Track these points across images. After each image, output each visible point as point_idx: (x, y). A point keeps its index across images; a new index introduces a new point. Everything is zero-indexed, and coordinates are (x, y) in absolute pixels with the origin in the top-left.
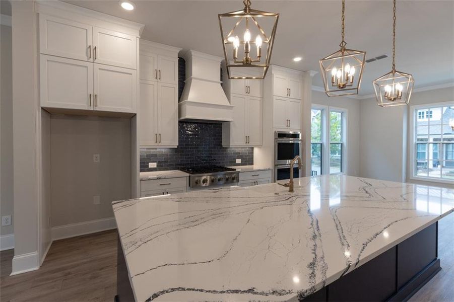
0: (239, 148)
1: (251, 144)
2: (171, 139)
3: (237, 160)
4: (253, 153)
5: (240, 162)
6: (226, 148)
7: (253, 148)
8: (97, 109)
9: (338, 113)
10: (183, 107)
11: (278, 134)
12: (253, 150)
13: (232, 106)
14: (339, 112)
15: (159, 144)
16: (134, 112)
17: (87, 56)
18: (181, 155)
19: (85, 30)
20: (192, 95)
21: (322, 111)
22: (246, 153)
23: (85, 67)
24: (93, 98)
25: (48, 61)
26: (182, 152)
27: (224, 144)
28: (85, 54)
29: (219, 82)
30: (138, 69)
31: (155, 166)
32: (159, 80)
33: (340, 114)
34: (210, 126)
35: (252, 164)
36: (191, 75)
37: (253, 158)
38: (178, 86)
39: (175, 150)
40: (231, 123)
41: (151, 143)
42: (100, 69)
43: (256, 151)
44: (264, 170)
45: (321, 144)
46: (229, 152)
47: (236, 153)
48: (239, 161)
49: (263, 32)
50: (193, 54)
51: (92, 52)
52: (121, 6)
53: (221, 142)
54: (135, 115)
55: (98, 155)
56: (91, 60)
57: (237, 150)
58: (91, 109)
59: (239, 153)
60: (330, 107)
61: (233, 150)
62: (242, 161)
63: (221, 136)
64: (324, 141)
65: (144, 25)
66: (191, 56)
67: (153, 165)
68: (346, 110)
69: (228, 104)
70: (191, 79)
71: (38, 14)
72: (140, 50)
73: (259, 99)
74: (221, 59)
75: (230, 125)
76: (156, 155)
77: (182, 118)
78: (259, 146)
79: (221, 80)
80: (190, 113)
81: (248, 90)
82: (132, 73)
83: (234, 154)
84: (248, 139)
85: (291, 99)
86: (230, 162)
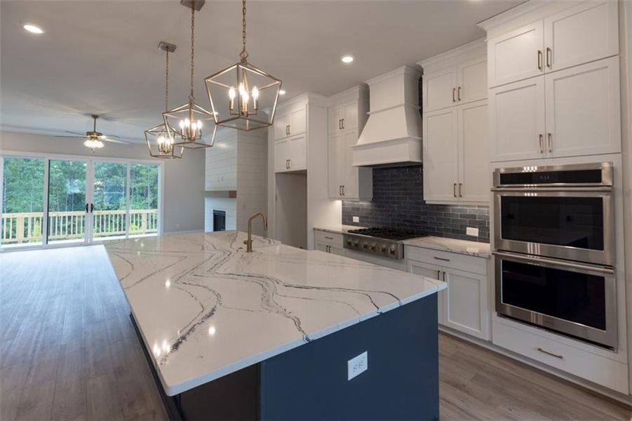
0: (474, 206)
2: (353, 191)
3: (468, 228)
5: (476, 234)
15: (343, 196)
18: (381, 210)
26: (383, 207)
28: (286, 133)
29: (402, 105)
31: (358, 221)
32: (343, 130)
39: (376, 205)
42: (291, 140)
46: (450, 212)
47: (468, 216)
48: (473, 231)
50: (369, 84)
56: (288, 135)
57: (469, 211)
59: (474, 216)
61: (460, 210)
62: (480, 232)
75: (423, 166)
76: (358, 209)
81: (457, 95)
82: (304, 135)
83: (461, 216)
84: (458, 189)
85: (557, 75)
86: (453, 231)
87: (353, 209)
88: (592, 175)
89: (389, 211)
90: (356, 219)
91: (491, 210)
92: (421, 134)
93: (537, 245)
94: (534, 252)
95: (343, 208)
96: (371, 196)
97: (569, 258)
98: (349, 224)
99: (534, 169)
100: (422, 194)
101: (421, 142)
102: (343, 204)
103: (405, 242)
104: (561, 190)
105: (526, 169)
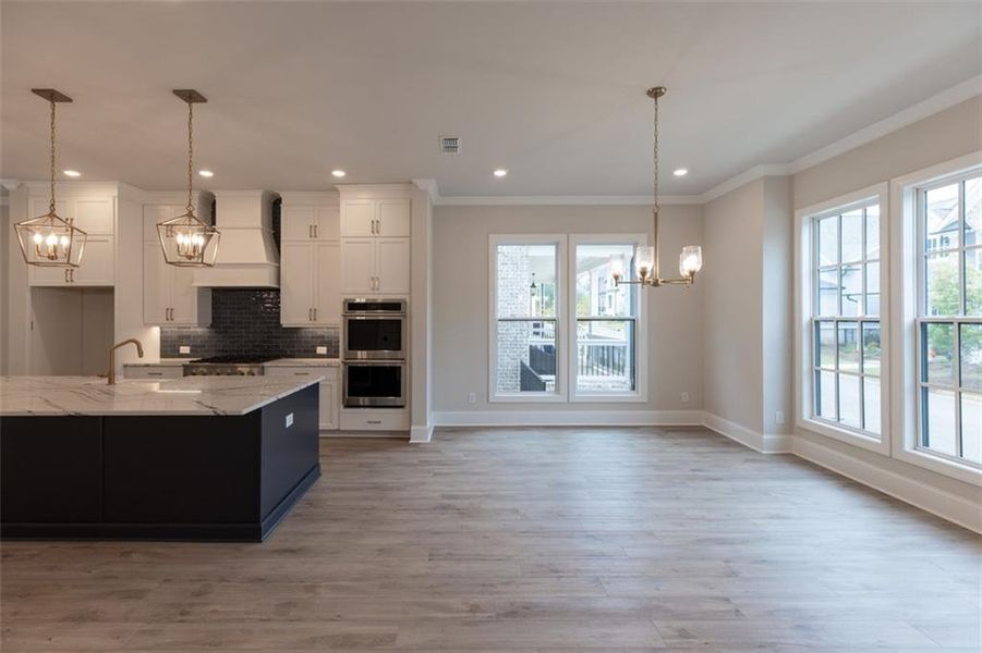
2: (188, 315)
3: (318, 348)
5: (324, 352)
8: (74, 284)
11: (349, 304)
15: (172, 322)
16: (112, 284)
21: (557, 246)
22: (336, 337)
24: (69, 273)
26: (226, 332)
29: (257, 228)
31: (188, 352)
40: (282, 289)
46: (303, 335)
47: (318, 337)
48: (322, 350)
50: (215, 194)
54: (113, 287)
57: (319, 332)
59: (323, 337)
61: (312, 332)
62: (328, 351)
65: (118, 182)
75: (280, 292)
76: (189, 337)
81: (313, 231)
82: (110, 238)
83: (313, 337)
84: (313, 314)
85: (382, 240)
86: (305, 351)
87: (179, 337)
88: (395, 306)
89: (233, 337)
90: (185, 350)
91: (341, 330)
92: (278, 261)
93: (365, 353)
94: (362, 356)
95: (161, 337)
96: (210, 322)
97: (384, 358)
98: (174, 357)
99: (363, 301)
100: (279, 318)
101: (279, 268)
102: (162, 332)
103: (266, 364)
104: (381, 315)
105: (358, 301)
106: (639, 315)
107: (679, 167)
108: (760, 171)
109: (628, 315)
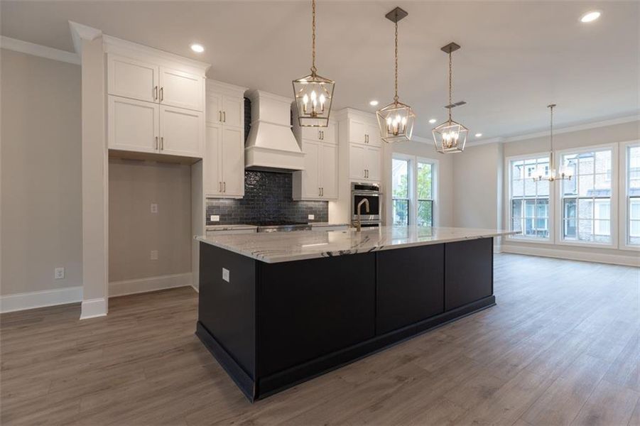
0: (312, 201)
1: (325, 197)
2: (236, 188)
3: (309, 215)
4: (328, 208)
5: (313, 218)
6: (297, 201)
7: (327, 202)
8: (163, 152)
9: (427, 165)
10: (250, 153)
11: (356, 186)
12: (327, 205)
13: (303, 152)
14: (429, 164)
15: (224, 194)
16: (201, 157)
17: (153, 96)
18: (246, 208)
19: (151, 71)
20: (260, 140)
21: (409, 162)
22: (319, 208)
23: (151, 108)
24: (159, 141)
25: (115, 102)
26: (248, 204)
27: (295, 197)
28: (151, 95)
29: (288, 127)
30: (204, 112)
31: (218, 220)
32: (224, 123)
33: (430, 165)
34: (279, 175)
35: (327, 221)
36: (259, 118)
37: (327, 214)
38: (243, 130)
39: (240, 202)
40: (303, 172)
41: (215, 192)
42: (166, 111)
43: (331, 206)
44: (339, 226)
45: (408, 201)
46: (300, 206)
47: (309, 208)
48: (311, 217)
49: (326, 90)
50: (260, 94)
51: (158, 93)
52: (191, 49)
53: (291, 194)
54: (201, 159)
55: (156, 205)
56: (157, 101)
57: (310, 204)
58: (157, 152)
59: (312, 208)
60: (418, 157)
61: (306, 205)
62: (315, 217)
63: (291, 187)
64: (412, 197)
65: (210, 65)
66: (258, 97)
67: (215, 218)
68: (437, 162)
69: (300, 151)
70: (258, 122)
71: (106, 54)
72: (206, 91)
73: (334, 146)
74: (291, 101)
75: (301, 175)
76: (218, 207)
77: (249, 165)
78: (335, 200)
79: (292, 124)
80: (258, 160)
83: (306, 208)
84: (321, 191)
106: (436, 198)
107: (479, 133)
108: (497, 140)
109: (430, 199)
